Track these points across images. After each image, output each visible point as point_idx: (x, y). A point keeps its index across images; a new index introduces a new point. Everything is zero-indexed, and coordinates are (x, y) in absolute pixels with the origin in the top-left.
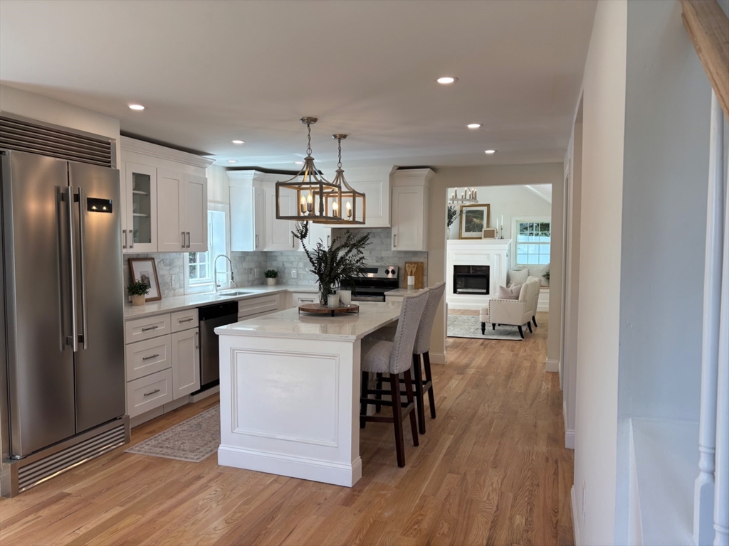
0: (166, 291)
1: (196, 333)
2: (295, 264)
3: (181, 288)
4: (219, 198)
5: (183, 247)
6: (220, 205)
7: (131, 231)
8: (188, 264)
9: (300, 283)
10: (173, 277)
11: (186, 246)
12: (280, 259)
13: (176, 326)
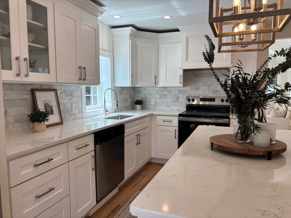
0: (68, 117)
1: (93, 157)
2: (154, 96)
3: (79, 113)
4: (106, 48)
5: (80, 79)
6: (107, 53)
7: (25, 59)
8: (84, 95)
9: (157, 108)
10: (73, 105)
11: (82, 79)
12: (144, 92)
13: (73, 153)
